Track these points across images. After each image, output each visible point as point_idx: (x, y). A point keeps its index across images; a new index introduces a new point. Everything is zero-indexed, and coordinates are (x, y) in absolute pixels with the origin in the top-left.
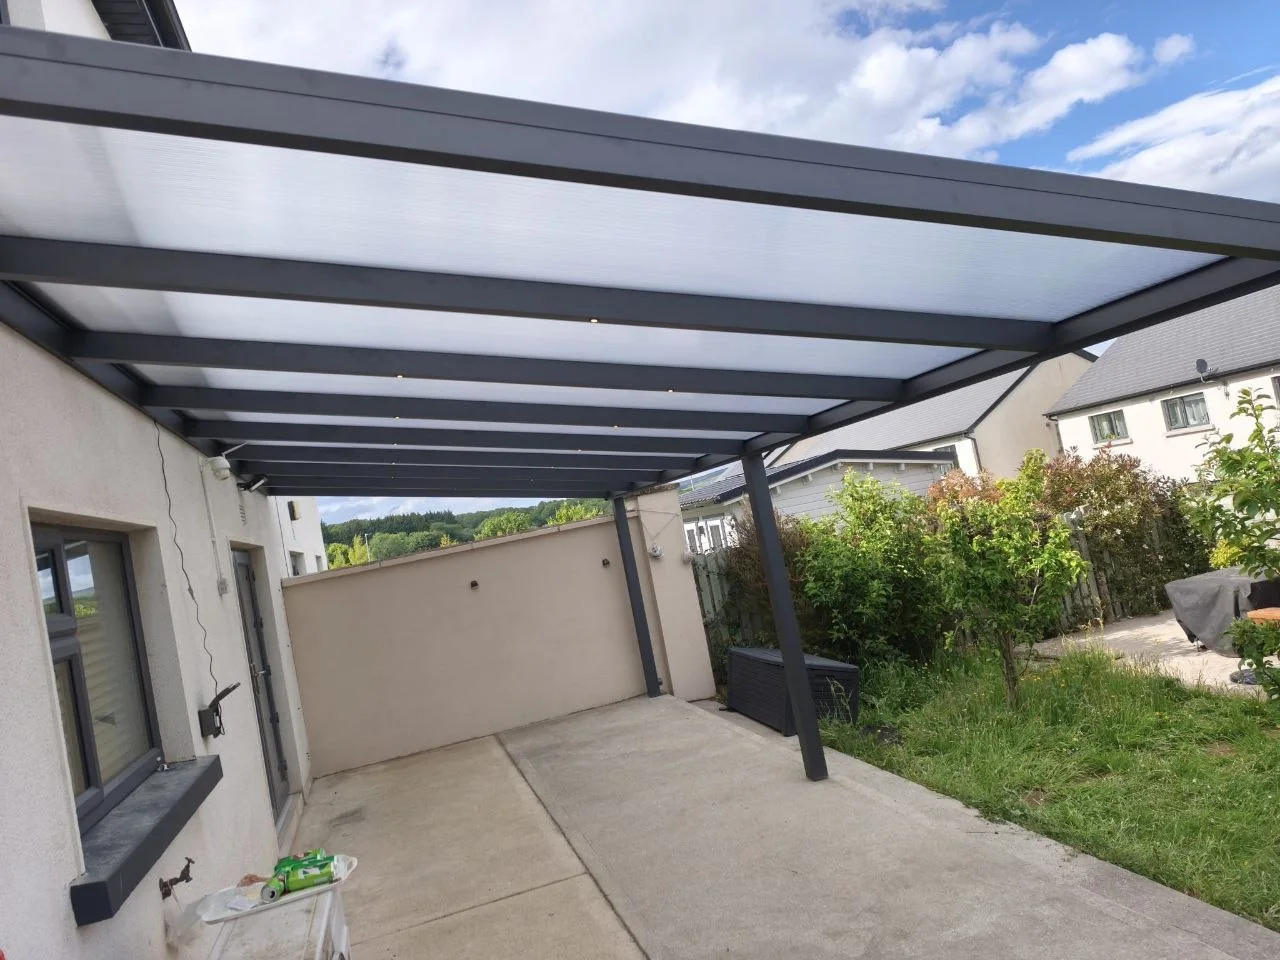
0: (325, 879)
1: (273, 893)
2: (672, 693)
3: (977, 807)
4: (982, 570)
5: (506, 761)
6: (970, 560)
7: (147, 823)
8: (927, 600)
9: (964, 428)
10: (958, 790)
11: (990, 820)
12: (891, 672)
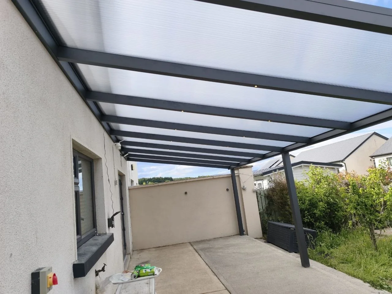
0: (152, 274)
1: (135, 276)
2: (248, 235)
3: (369, 283)
4: (364, 199)
5: (194, 251)
6: (360, 196)
7: (95, 249)
8: (338, 211)
9: (342, 159)
10: (360, 276)
11: (375, 288)
12: (326, 234)
